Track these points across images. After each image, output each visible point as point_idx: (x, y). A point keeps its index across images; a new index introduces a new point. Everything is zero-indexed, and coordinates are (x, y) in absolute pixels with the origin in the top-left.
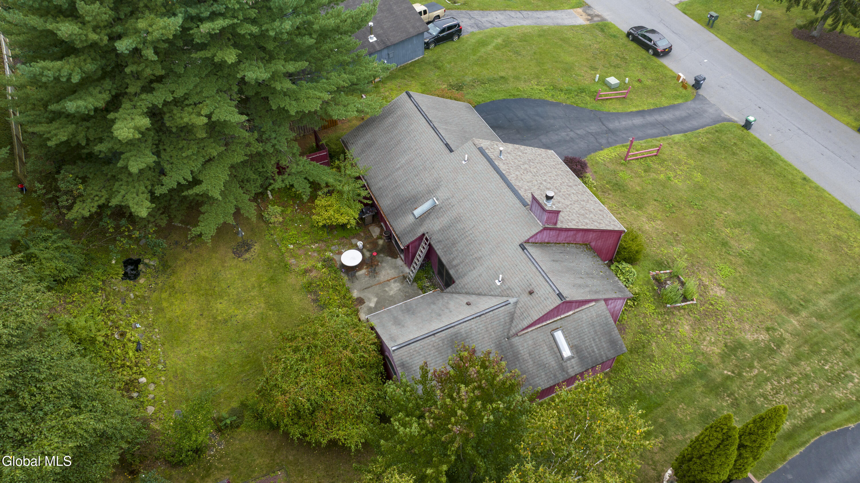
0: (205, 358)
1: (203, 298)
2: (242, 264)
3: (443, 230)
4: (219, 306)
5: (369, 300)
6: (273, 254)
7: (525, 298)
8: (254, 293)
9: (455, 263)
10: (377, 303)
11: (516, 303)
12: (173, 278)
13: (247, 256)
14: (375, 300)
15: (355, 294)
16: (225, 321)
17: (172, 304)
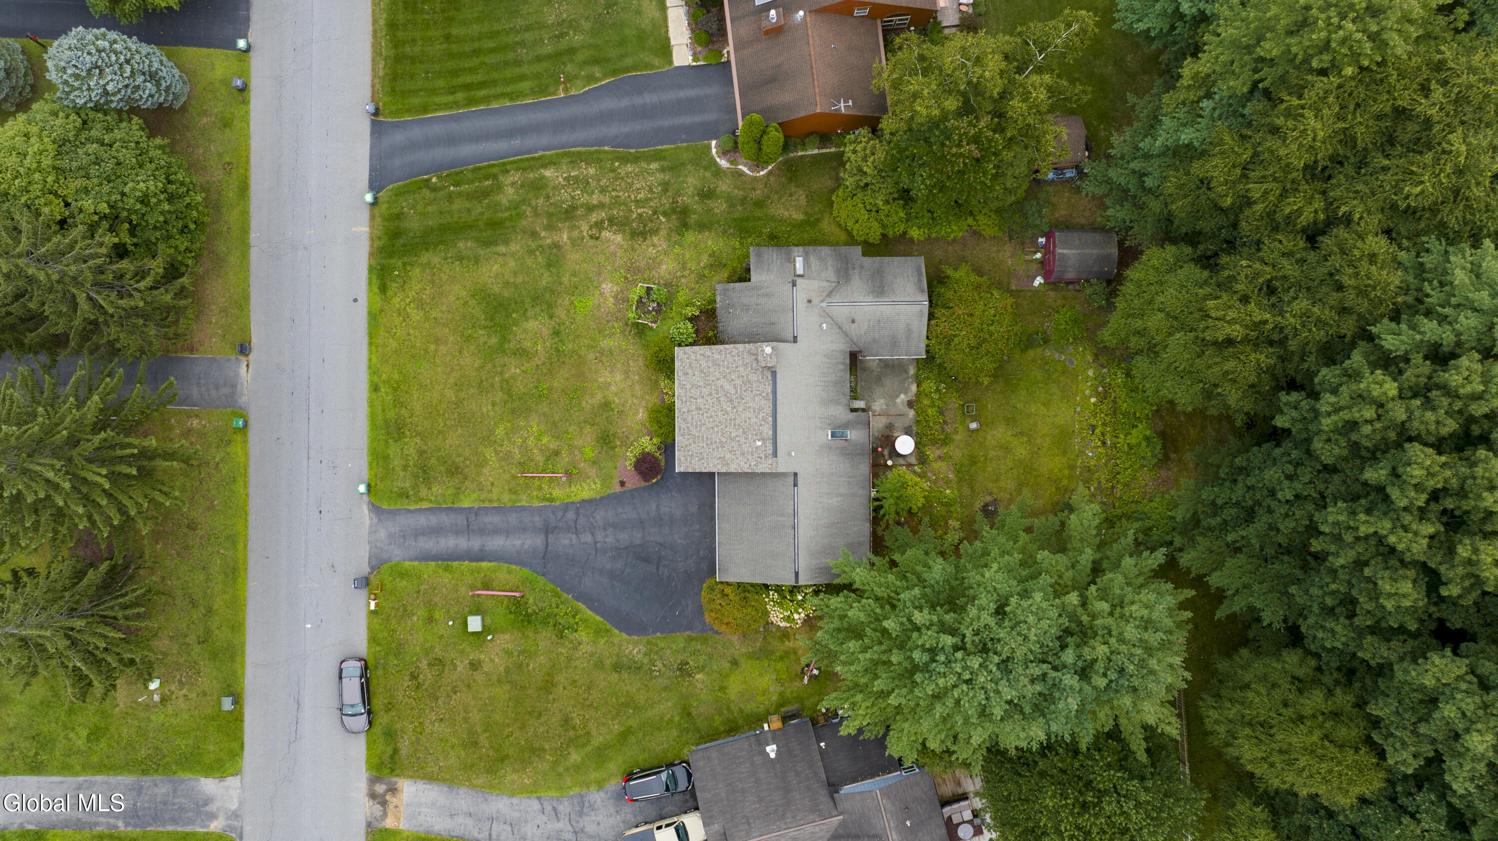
0: (1044, 405)
1: (1035, 466)
2: (995, 490)
3: (838, 403)
4: (1023, 452)
5: (903, 402)
6: (966, 491)
7: (815, 301)
8: (992, 453)
9: (842, 367)
10: (898, 396)
11: (822, 301)
12: (1055, 499)
13: (989, 499)
14: (898, 400)
15: (912, 413)
16: (1022, 433)
17: (1060, 471)
